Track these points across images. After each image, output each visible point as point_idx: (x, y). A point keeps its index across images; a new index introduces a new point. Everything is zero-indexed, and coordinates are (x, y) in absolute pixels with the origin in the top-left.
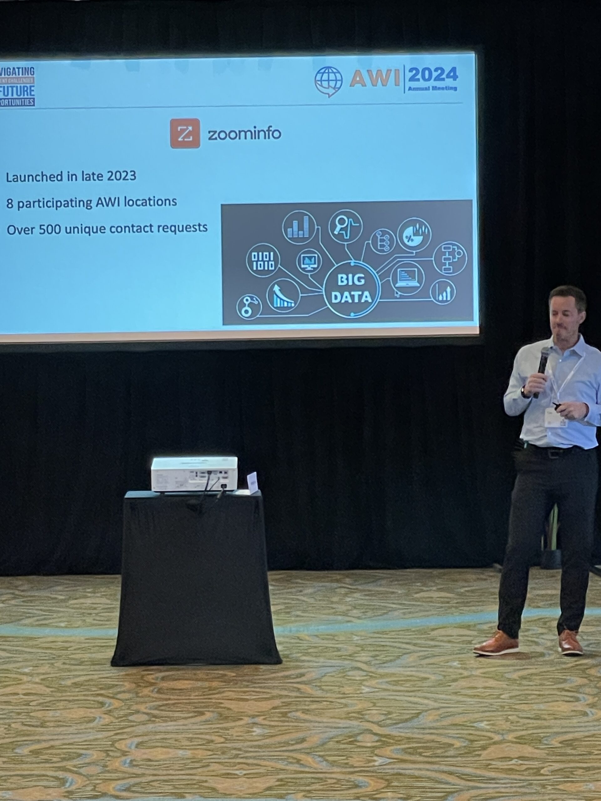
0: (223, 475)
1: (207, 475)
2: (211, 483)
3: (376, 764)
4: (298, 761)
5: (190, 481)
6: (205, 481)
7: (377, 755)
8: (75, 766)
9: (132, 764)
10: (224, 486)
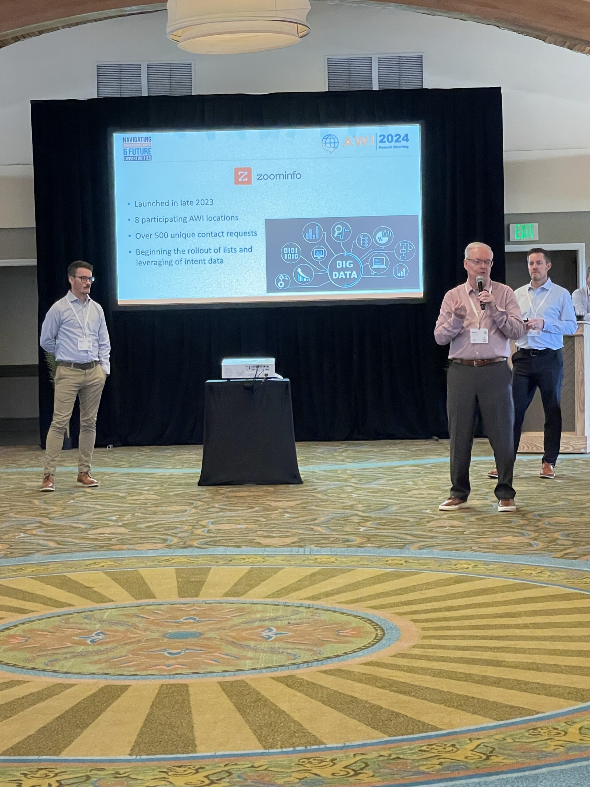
0: (266, 368)
1: (256, 368)
2: (259, 373)
3: (361, 530)
4: (312, 529)
5: (246, 372)
6: (255, 372)
7: (361, 526)
8: (173, 533)
9: (209, 531)
10: (266, 375)
